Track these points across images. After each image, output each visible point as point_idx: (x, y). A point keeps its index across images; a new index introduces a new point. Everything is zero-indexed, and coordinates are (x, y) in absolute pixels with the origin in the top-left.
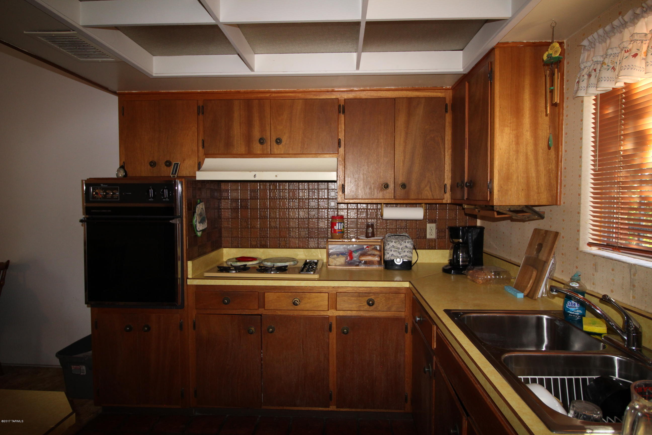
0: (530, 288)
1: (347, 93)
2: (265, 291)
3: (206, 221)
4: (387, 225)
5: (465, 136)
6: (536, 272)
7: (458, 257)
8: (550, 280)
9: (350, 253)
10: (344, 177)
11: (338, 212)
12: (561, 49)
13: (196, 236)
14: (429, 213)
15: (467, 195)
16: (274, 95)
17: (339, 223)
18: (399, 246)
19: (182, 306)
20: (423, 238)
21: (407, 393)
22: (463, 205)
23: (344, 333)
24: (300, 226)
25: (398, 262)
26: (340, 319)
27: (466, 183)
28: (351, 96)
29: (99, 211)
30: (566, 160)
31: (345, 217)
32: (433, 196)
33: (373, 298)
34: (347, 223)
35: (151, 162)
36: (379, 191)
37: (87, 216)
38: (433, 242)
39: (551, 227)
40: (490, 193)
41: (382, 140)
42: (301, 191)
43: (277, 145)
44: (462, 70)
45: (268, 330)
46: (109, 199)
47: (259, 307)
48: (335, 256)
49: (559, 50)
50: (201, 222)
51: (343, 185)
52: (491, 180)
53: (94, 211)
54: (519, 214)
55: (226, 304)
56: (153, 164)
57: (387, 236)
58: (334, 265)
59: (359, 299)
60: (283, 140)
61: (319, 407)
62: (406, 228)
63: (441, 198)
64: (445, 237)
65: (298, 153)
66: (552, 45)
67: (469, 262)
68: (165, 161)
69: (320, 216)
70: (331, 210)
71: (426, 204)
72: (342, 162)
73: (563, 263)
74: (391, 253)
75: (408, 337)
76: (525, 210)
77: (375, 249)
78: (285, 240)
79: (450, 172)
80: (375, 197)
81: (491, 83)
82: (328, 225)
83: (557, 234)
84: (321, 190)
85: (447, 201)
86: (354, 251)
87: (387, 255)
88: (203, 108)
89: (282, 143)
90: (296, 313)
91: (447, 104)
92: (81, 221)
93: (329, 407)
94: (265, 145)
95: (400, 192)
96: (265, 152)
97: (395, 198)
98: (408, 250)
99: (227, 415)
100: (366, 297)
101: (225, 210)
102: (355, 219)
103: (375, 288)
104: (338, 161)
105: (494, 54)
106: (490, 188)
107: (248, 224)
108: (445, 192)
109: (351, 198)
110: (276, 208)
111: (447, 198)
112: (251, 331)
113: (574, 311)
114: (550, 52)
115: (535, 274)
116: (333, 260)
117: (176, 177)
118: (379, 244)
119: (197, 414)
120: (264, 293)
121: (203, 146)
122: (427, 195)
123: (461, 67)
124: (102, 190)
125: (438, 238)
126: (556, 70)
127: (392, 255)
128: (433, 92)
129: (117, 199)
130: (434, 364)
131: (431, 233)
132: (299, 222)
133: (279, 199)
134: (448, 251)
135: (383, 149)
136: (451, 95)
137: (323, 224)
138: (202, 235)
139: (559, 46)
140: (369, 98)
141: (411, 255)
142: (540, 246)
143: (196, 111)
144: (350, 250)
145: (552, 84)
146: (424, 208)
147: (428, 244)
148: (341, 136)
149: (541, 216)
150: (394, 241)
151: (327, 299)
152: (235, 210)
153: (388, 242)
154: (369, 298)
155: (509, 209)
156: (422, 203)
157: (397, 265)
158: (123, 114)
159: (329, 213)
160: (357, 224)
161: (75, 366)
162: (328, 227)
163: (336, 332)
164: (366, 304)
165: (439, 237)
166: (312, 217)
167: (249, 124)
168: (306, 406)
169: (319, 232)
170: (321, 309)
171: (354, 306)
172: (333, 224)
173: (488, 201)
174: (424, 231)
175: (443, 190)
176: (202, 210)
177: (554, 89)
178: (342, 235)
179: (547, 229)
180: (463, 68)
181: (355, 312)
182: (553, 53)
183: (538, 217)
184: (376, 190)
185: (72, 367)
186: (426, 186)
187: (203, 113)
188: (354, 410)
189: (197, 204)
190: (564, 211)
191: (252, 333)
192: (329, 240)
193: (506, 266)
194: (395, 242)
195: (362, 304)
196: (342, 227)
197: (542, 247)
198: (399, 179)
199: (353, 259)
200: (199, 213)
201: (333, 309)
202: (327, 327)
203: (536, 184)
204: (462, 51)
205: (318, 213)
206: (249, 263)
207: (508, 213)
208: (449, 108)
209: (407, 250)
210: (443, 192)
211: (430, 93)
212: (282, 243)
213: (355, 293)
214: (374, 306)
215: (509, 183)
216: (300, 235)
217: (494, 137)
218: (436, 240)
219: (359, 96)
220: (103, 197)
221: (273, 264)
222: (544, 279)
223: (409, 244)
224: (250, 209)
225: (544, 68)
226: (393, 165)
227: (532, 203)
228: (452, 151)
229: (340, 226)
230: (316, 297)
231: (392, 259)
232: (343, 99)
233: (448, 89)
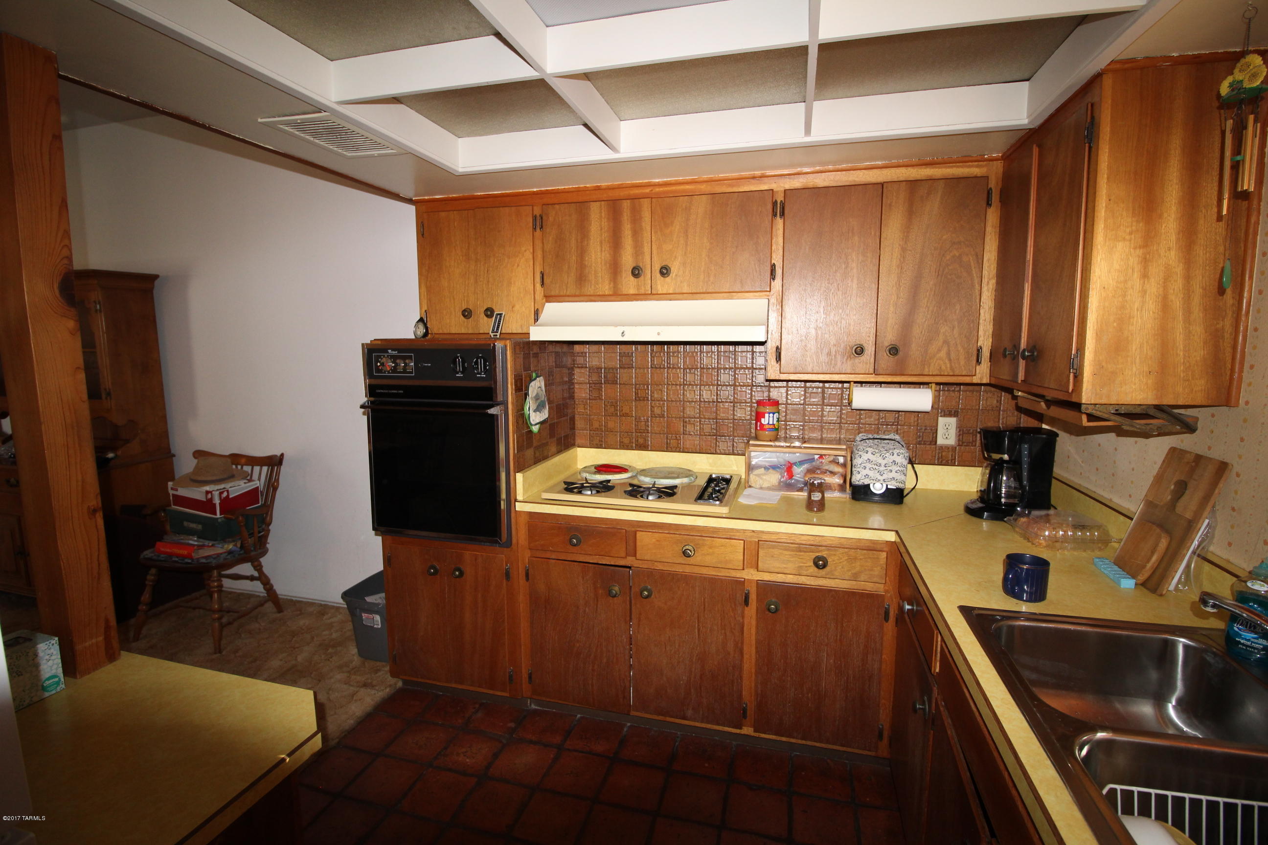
0: (1152, 571)
1: (789, 178)
2: (637, 529)
3: (547, 407)
4: (860, 418)
5: (1025, 257)
6: (1168, 539)
7: (998, 488)
8: (1199, 559)
9: (789, 468)
10: (780, 334)
11: (769, 391)
12: (1266, 70)
13: (531, 432)
14: (944, 397)
15: (1023, 374)
16: (657, 190)
17: (769, 413)
18: (880, 460)
19: (509, 544)
20: (930, 444)
21: (882, 725)
22: (1015, 391)
23: (769, 610)
24: (703, 415)
25: (878, 489)
26: (764, 588)
27: (1024, 350)
28: (796, 183)
29: (387, 391)
30: (1259, 311)
31: (783, 400)
32: (952, 368)
33: (825, 556)
34: (786, 412)
35: (464, 311)
36: (845, 360)
37: (372, 399)
38: (949, 452)
39: (1209, 448)
40: (1075, 377)
41: (854, 265)
42: (705, 354)
43: (662, 278)
44: (1026, 121)
45: (641, 593)
46: (400, 372)
47: (627, 555)
48: (762, 470)
49: (1262, 72)
50: (538, 409)
51: (777, 348)
52: (1077, 350)
53: (379, 391)
54: (1138, 421)
55: (575, 545)
56: (467, 314)
57: (858, 439)
58: (758, 486)
59: (800, 555)
60: (672, 269)
61: (724, 726)
62: (896, 424)
63: (969, 374)
64: (974, 444)
65: (698, 291)
66: (1243, 61)
67: (1022, 498)
68: (485, 308)
69: (737, 399)
70: (756, 389)
71: (937, 384)
72: (778, 307)
73: (1232, 527)
74: (864, 472)
75: (890, 627)
76: (1151, 413)
77: (835, 462)
78: (676, 437)
79: (992, 324)
80: (837, 371)
81: (1090, 148)
82: (751, 415)
83: (1223, 467)
84: (739, 354)
85: (981, 379)
86: (795, 464)
87: (857, 475)
88: (542, 218)
89: (671, 275)
90: (688, 570)
91: (991, 189)
92: (362, 407)
93: (741, 728)
94: (642, 278)
95: (886, 361)
96: (642, 291)
97: (875, 373)
98: (899, 468)
99: (579, 716)
100: (813, 552)
101: (581, 386)
102: (801, 404)
103: (829, 538)
104: (770, 304)
105: (1101, 87)
106: (1075, 367)
107: (617, 410)
108: (978, 362)
109: (792, 371)
110: (662, 383)
111: (982, 373)
112: (614, 592)
113: (1253, 640)
114: (1238, 75)
115: (1163, 543)
116: (757, 478)
117: (498, 337)
118: (843, 453)
119: (533, 707)
120: (635, 533)
121: (543, 284)
122: (941, 368)
123: (1025, 115)
124: (391, 359)
125: (959, 445)
126: (1251, 118)
127: (867, 476)
128: (962, 167)
129: (411, 373)
130: (934, 701)
131: (947, 436)
132: (701, 409)
133: (668, 368)
134: (979, 470)
135: (855, 281)
136: (1001, 170)
137: (744, 413)
138: (540, 429)
139: (1262, 62)
140: (831, 185)
141: (903, 477)
142: (1181, 488)
143: (531, 224)
144: (789, 462)
145: (1238, 149)
146: (933, 391)
147: (940, 455)
148: (777, 260)
149: (1189, 428)
150: (870, 450)
151: (742, 551)
152: (596, 386)
153: (860, 453)
154: (817, 554)
155: (1116, 410)
156: (931, 383)
157: (875, 494)
158: (423, 235)
159: (753, 393)
160: (804, 415)
161: (366, 615)
162: (751, 418)
163: (757, 607)
164: (812, 564)
165: (963, 443)
166: (724, 400)
167: (616, 244)
168: (702, 722)
169: (735, 427)
170: (730, 566)
171: (791, 567)
172: (759, 416)
173: (1068, 392)
174: (931, 430)
175: (975, 358)
176: (539, 389)
177: (1243, 161)
178: (776, 434)
179: (1200, 453)
180: (1028, 117)
181: (791, 576)
182: (1247, 79)
183: (1181, 428)
184: (839, 357)
185: (363, 615)
186: (939, 350)
187: (541, 227)
188: (784, 739)
189: (531, 380)
190: (1245, 421)
191: (615, 596)
192: (751, 442)
193: (1099, 514)
194: (872, 454)
195: (804, 563)
196: (775, 420)
197: (1186, 489)
198: (885, 337)
199: (793, 478)
200: (534, 395)
201: (751, 567)
202: (740, 598)
203: (1182, 361)
204: (1028, 82)
205: (734, 393)
206: (614, 478)
207: (1113, 417)
208: (995, 198)
209: (895, 468)
210: (975, 362)
211: (955, 169)
212: (673, 443)
213: (792, 543)
214: (828, 569)
215: (1120, 358)
216: (702, 431)
217: (1090, 264)
218: (956, 448)
219: (811, 183)
220: (391, 369)
221: (653, 480)
222: (1184, 556)
223: (900, 456)
224: (620, 384)
225: (1220, 114)
226: (875, 311)
227: (1168, 400)
228: (997, 283)
229: (771, 419)
230: (722, 546)
231: (866, 483)
232: (783, 189)
233: (996, 159)
